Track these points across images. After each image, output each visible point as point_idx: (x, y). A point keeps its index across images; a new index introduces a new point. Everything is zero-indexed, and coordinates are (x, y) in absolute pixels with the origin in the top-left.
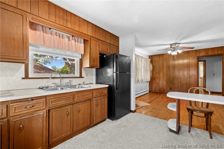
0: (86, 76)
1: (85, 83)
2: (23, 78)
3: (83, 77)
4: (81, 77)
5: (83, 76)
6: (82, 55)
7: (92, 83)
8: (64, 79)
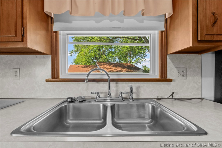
0: (181, 77)
1: (175, 96)
2: (47, 80)
3: (171, 80)
4: (164, 78)
5: (169, 77)
6: (166, 20)
7: (202, 99)
8: (121, 84)
